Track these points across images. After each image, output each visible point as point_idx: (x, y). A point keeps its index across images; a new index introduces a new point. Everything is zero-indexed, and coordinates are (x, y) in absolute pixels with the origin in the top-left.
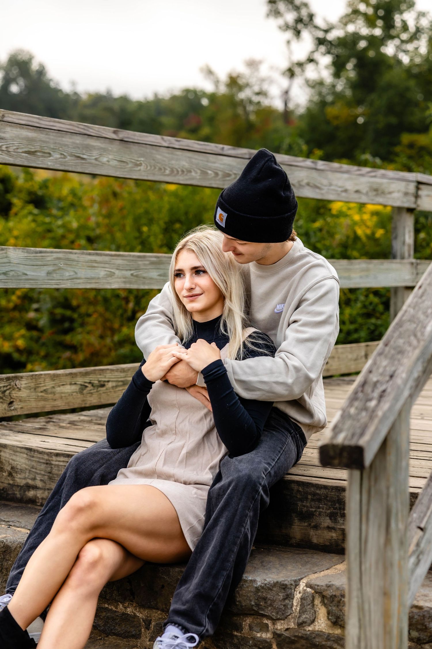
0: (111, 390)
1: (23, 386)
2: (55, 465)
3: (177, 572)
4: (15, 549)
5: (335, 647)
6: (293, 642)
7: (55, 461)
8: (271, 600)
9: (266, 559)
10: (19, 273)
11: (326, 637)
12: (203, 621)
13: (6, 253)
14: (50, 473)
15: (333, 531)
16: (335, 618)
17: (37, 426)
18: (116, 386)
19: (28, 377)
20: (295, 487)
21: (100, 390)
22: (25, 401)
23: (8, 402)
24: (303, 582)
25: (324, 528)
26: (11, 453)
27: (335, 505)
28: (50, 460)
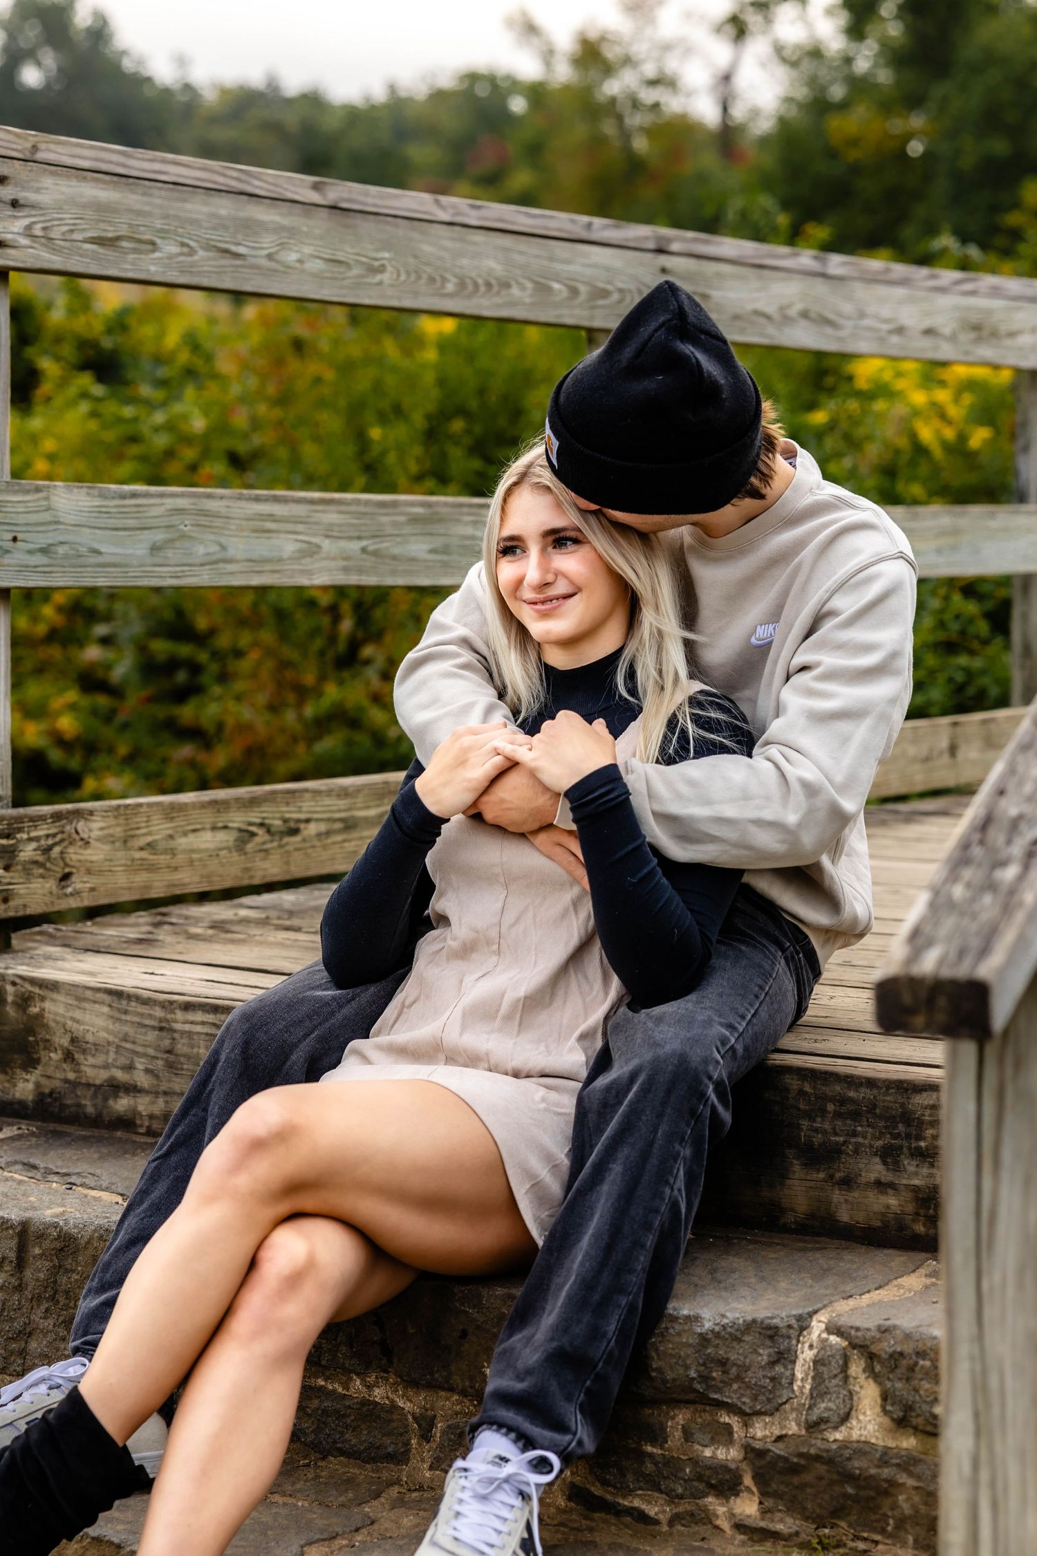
0: (317, 843)
1: (95, 834)
2: (183, 1033)
3: (499, 1298)
4: (88, 1242)
5: (901, 1481)
6: (794, 1470)
7: (181, 1021)
8: (739, 1366)
9: (723, 1264)
10: (81, 549)
11: (878, 1455)
12: (571, 1420)
13: (47, 498)
14: (169, 1052)
15: (890, 1191)
16: (901, 1410)
17: (132, 934)
18: (328, 833)
19: (106, 811)
20: (793, 1083)
21: (287, 844)
22: (100, 873)
23: (59, 875)
24: (820, 1321)
25: (867, 1184)
26: (71, 1002)
27: (896, 1127)
28: (168, 1021)
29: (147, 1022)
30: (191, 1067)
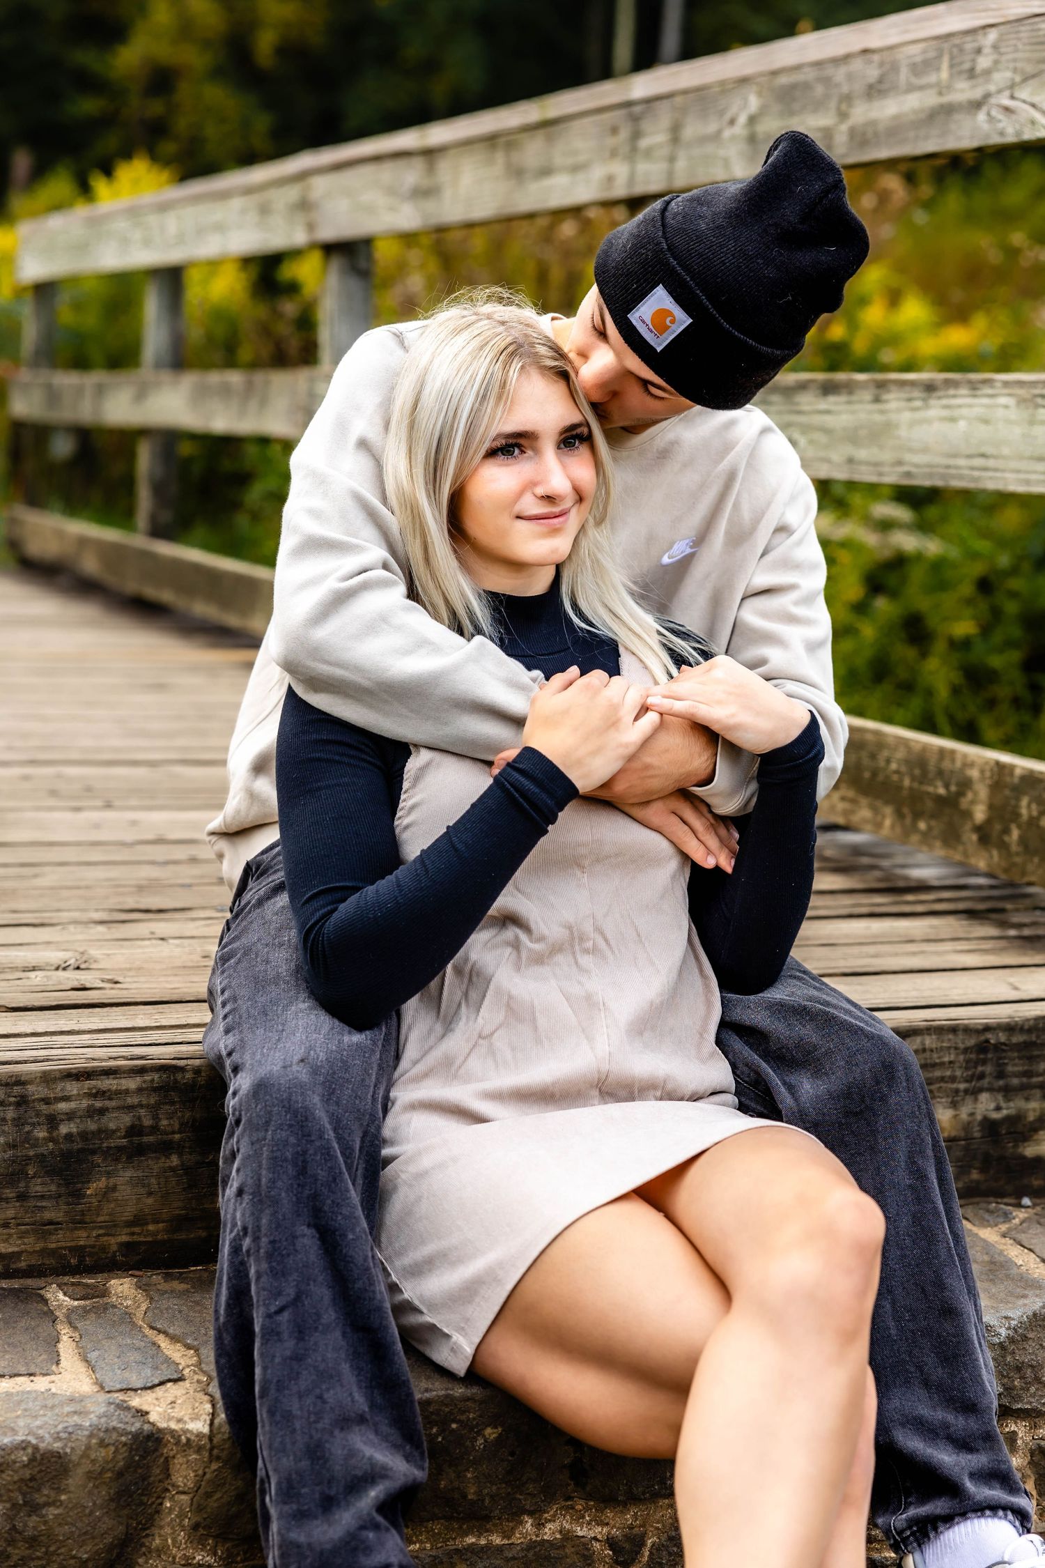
8: (1034, 1367)
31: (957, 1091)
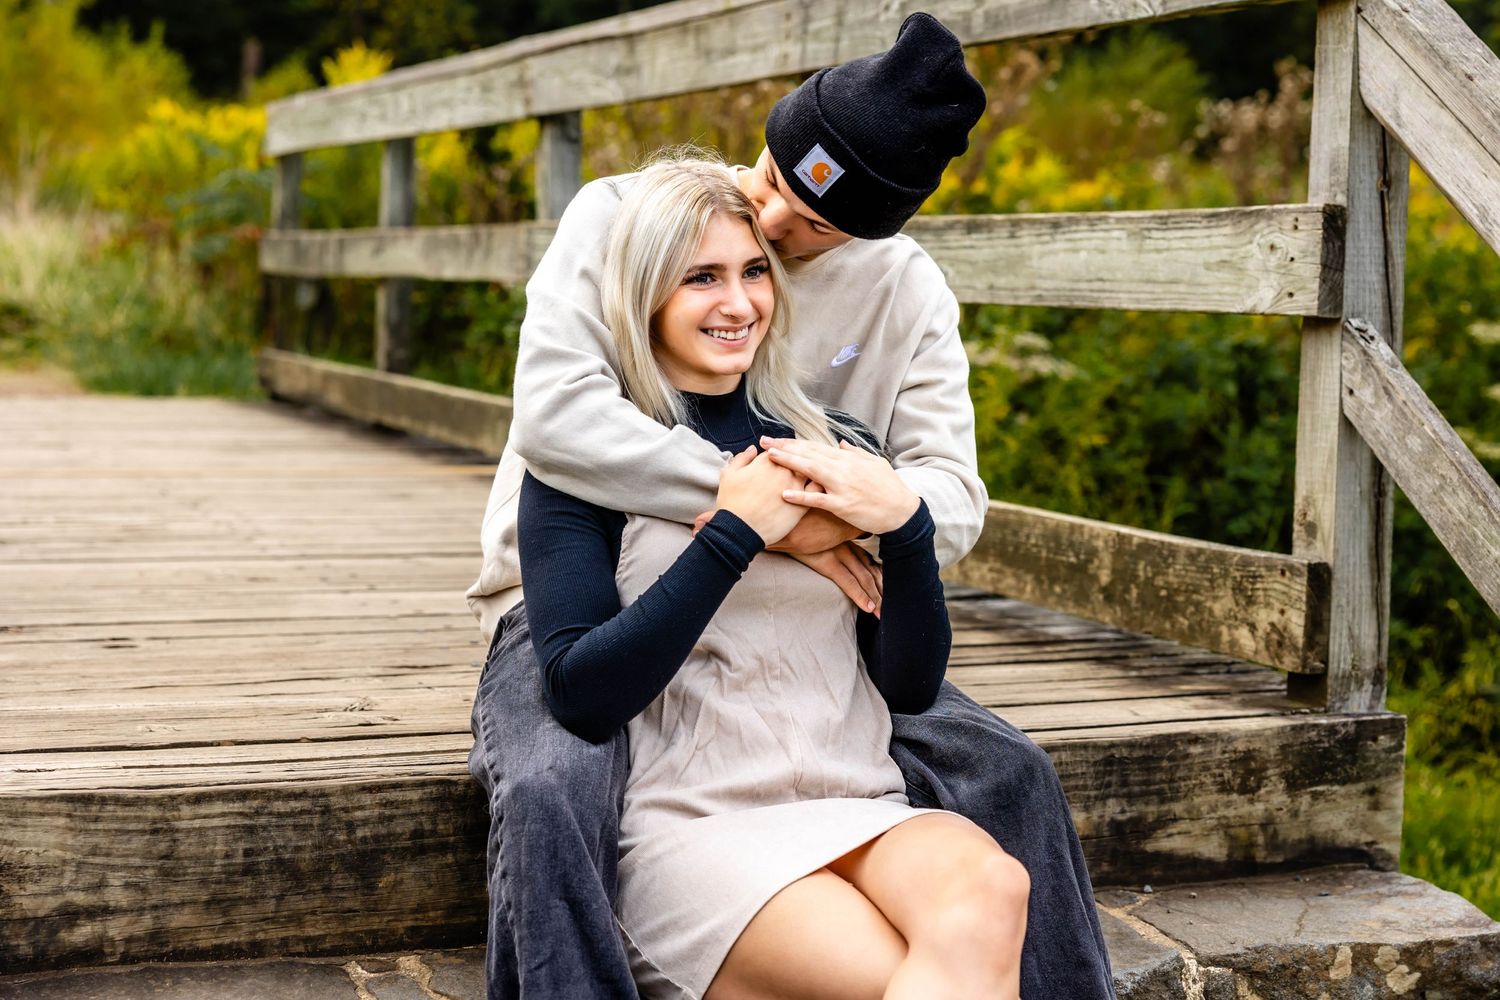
7: (187, 818)
28: (167, 820)
29: (132, 826)
30: (199, 869)
31: (1089, 797)
